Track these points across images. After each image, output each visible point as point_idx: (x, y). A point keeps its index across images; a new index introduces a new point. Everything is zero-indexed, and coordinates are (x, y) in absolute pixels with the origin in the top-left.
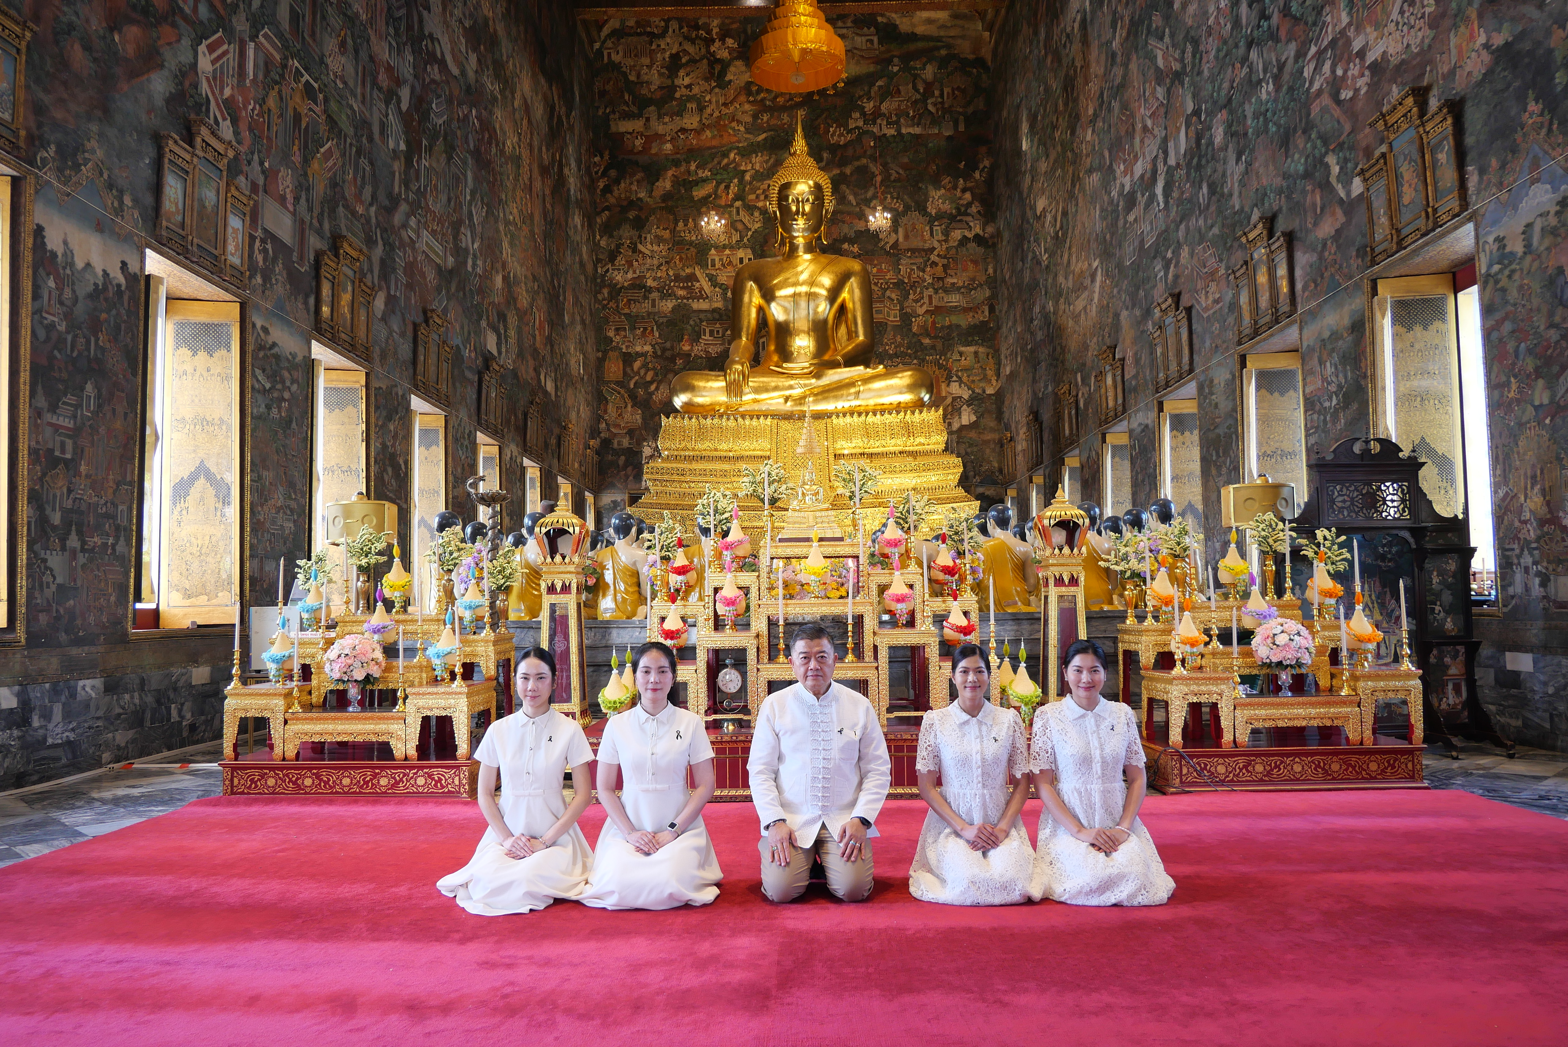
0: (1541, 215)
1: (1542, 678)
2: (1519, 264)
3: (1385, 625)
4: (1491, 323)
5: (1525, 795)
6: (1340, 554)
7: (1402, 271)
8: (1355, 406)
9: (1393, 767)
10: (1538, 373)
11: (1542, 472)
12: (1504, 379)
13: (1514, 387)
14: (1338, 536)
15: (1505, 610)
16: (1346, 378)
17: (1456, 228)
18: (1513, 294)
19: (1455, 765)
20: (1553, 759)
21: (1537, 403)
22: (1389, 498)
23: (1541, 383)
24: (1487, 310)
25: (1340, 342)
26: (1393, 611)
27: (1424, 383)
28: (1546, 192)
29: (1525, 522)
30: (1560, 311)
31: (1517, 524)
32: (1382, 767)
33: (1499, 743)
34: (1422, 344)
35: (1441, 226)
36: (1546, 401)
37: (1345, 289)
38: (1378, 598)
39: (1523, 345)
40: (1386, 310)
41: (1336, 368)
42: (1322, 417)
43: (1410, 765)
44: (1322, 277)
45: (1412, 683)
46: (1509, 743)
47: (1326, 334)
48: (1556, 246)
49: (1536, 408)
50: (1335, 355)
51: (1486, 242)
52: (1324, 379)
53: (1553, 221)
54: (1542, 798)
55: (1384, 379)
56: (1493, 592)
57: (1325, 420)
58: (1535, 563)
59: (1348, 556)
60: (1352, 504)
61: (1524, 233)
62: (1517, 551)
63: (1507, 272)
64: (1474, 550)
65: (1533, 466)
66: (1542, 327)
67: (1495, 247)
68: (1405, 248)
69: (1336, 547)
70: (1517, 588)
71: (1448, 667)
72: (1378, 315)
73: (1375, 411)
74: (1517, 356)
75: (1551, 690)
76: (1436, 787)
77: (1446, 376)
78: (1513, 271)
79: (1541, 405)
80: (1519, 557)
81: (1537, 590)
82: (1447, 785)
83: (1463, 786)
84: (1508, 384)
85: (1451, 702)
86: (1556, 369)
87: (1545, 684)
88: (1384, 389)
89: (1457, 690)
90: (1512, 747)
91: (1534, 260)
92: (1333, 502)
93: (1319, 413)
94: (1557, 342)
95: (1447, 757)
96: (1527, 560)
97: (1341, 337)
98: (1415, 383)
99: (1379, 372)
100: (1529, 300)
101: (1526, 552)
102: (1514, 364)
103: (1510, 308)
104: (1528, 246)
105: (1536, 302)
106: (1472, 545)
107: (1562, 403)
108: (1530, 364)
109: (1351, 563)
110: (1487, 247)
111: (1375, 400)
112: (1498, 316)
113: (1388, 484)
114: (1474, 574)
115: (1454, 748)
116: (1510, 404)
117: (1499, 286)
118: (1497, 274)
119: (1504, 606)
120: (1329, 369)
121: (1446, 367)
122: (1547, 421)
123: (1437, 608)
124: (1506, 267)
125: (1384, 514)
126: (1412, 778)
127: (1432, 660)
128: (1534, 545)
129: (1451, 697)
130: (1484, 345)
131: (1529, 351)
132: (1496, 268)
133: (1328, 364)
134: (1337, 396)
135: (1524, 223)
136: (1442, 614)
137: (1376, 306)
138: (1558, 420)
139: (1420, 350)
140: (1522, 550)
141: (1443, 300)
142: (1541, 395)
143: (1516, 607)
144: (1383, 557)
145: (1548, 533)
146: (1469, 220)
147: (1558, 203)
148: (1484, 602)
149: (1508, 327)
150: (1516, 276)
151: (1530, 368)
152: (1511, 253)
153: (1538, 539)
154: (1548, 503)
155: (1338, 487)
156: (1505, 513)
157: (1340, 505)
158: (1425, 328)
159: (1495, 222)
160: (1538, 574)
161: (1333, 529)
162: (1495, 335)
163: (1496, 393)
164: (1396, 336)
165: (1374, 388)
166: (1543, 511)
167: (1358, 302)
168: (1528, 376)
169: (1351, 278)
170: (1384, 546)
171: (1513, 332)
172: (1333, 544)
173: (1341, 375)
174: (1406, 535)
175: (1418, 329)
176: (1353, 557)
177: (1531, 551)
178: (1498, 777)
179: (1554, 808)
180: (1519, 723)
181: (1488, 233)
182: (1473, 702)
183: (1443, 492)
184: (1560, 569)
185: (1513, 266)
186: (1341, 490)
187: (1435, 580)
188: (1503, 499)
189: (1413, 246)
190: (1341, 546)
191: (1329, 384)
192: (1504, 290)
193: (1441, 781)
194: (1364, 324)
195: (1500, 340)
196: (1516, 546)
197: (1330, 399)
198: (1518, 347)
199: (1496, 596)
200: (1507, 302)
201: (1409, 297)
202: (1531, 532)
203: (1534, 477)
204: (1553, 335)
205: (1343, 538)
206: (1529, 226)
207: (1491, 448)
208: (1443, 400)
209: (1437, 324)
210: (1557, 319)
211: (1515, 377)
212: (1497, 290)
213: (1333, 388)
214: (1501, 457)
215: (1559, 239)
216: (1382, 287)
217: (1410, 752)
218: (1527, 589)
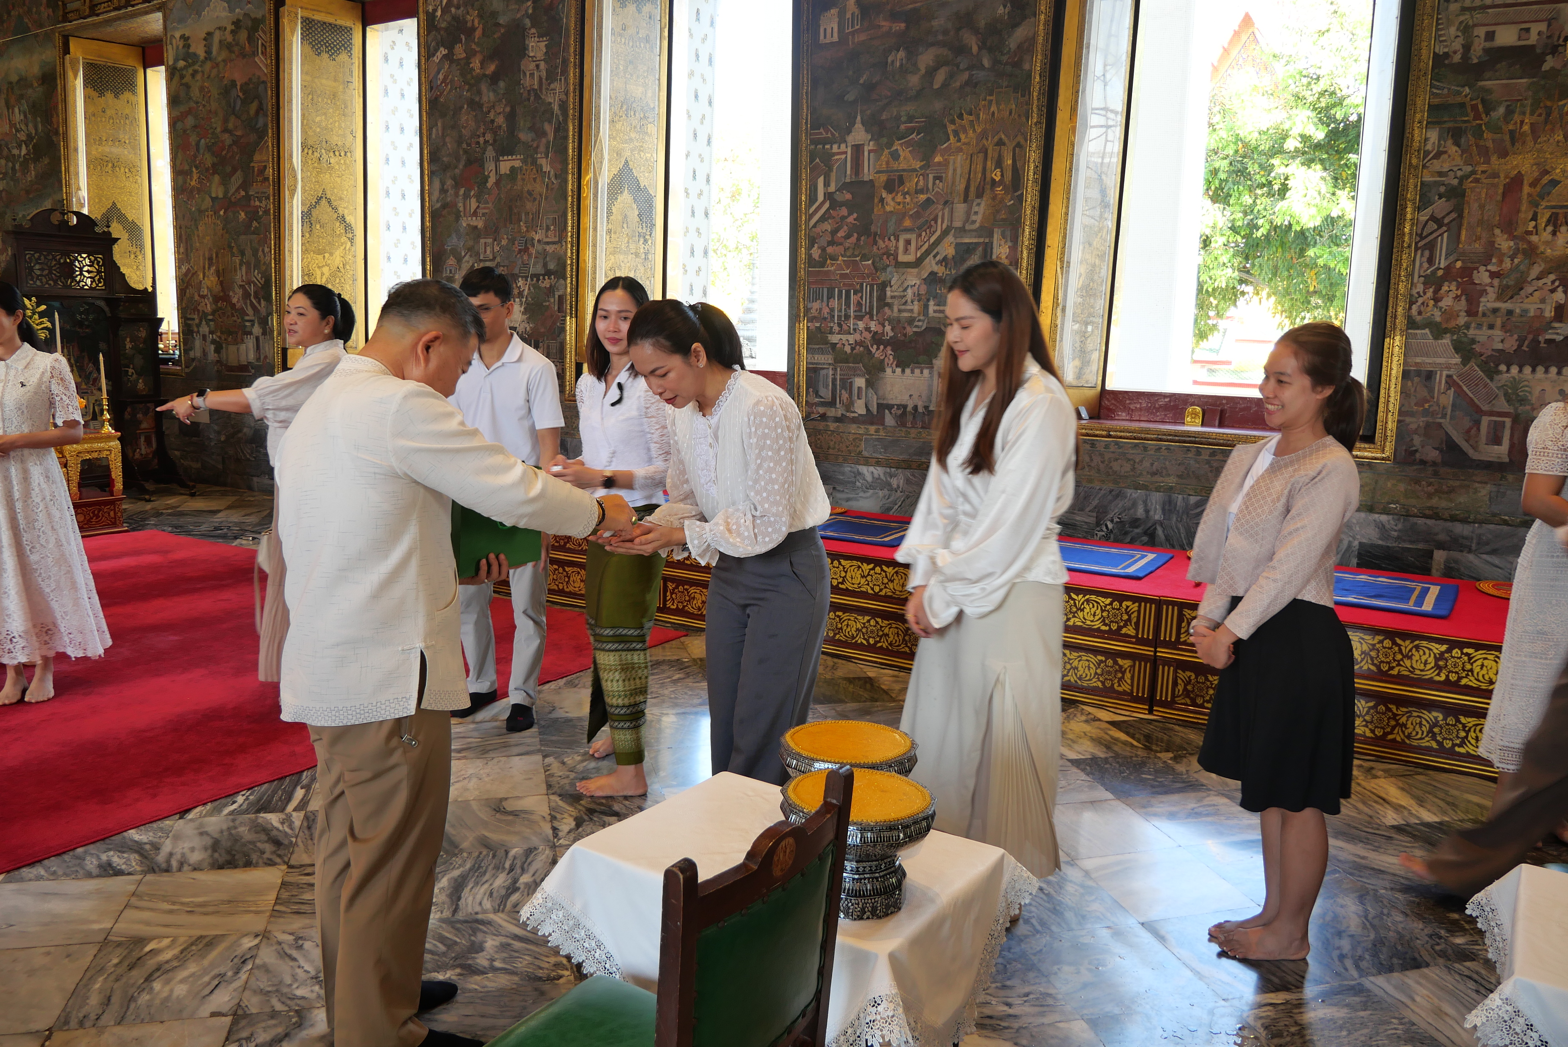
0: (219, 28)
1: (216, 428)
2: (201, 66)
3: (84, 386)
4: (176, 113)
5: (203, 528)
6: (41, 323)
7: (94, 35)
8: (46, 161)
9: (97, 517)
10: (215, 169)
11: (217, 256)
12: (187, 167)
13: (195, 176)
14: (38, 306)
15: (187, 370)
16: (36, 129)
17: (147, 13)
18: (195, 93)
19: (148, 506)
20: (224, 494)
21: (214, 195)
22: (86, 268)
23: (217, 178)
24: (173, 101)
25: (30, 91)
26: (90, 373)
27: (116, 150)
28: (224, 8)
29: (203, 297)
30: (232, 119)
31: (196, 297)
32: (88, 517)
33: (183, 485)
34: (113, 112)
35: (133, 6)
36: (221, 195)
37: (36, 35)
38: (76, 362)
39: (203, 141)
40: (78, 71)
41: (25, 116)
42: (10, 164)
43: (112, 513)
44: (9, 14)
45: (112, 444)
46: (191, 484)
47: (14, 78)
48: (231, 61)
49: (213, 199)
50: (23, 101)
51: (173, 36)
52: (12, 125)
53: (229, 38)
54: (216, 529)
55: (76, 141)
56: (177, 352)
57: (13, 168)
58: (211, 332)
59: (49, 325)
60: (50, 273)
61: (205, 39)
62: (197, 321)
63: (190, 71)
64: (162, 320)
65: (210, 249)
66: (219, 130)
67: (181, 44)
68: (98, 15)
69: (36, 316)
70: (197, 353)
71: (140, 422)
72: (70, 74)
73: (67, 170)
74: (198, 150)
75: (223, 438)
76: (134, 530)
77: (135, 147)
78: (195, 72)
79: (217, 198)
80: (198, 326)
81: (212, 356)
82: (143, 526)
83: (155, 525)
84: (190, 173)
85: (143, 452)
86: (229, 169)
87: (219, 433)
88: (76, 150)
89: (148, 441)
90: (194, 487)
91: (213, 67)
92: (31, 269)
93: (7, 159)
94: (230, 146)
95: (141, 500)
96: (205, 329)
97: (31, 86)
98: (107, 149)
99: (71, 133)
100: (208, 102)
101: (204, 322)
102: (195, 156)
103: (192, 105)
104: (208, 52)
105: (214, 105)
106: (160, 316)
107: (233, 200)
108: (209, 160)
109: (52, 331)
110: (174, 41)
111: (67, 159)
112: (183, 108)
113: (84, 256)
114: (161, 334)
115: (147, 492)
116: (192, 191)
117: (184, 81)
118: (182, 69)
119: (187, 367)
120: (18, 117)
121: (135, 138)
122: (222, 213)
123: (131, 371)
124: (190, 65)
125: (82, 284)
126: (114, 524)
127: (127, 416)
128: (210, 317)
129: (143, 448)
130: (170, 132)
131: (208, 148)
132: (181, 63)
133: (16, 110)
134: (27, 146)
135: (206, 31)
136: (135, 376)
137: (67, 64)
138: (230, 214)
139: (111, 117)
140: (201, 321)
141: (133, 72)
142: (217, 190)
143: (195, 367)
144: (80, 324)
145: (221, 308)
146: (159, 9)
147: (233, 23)
148: (170, 360)
149: (190, 121)
150: (199, 77)
151: (209, 163)
152: (195, 54)
153: (213, 313)
154: (221, 283)
155: (37, 255)
156: (187, 287)
157: (38, 273)
158: (116, 96)
159: (181, 21)
160: (213, 342)
161: (33, 299)
162: (179, 125)
163: (180, 178)
164: (87, 98)
165: (67, 147)
166: (217, 289)
167: (50, 54)
168: (207, 170)
169: (41, 26)
170: (81, 313)
171: (195, 127)
172: (34, 313)
173: (31, 125)
174: (102, 304)
175: (109, 95)
176: (53, 324)
177: (208, 322)
178: (182, 514)
179: (224, 537)
180: (199, 465)
181: (174, 29)
182: (161, 452)
183: (133, 256)
184: (230, 339)
185: (196, 67)
186: (39, 258)
187: (128, 345)
188: (186, 274)
189: (105, 16)
190: (42, 315)
191: (17, 131)
192: (187, 86)
193: (137, 523)
194: (56, 79)
195: (185, 131)
196: (196, 317)
197: (19, 147)
198: (199, 141)
199: (180, 356)
200: (190, 98)
201: (100, 61)
202: (208, 306)
203: (210, 259)
204: (227, 139)
205: (43, 307)
206: (210, 34)
207: (175, 227)
208: (132, 169)
209: (127, 95)
210: (230, 126)
211: (197, 168)
212: (182, 85)
213: (22, 136)
214: (184, 237)
215: (233, 56)
216: (73, 44)
217: (112, 503)
218: (205, 353)
